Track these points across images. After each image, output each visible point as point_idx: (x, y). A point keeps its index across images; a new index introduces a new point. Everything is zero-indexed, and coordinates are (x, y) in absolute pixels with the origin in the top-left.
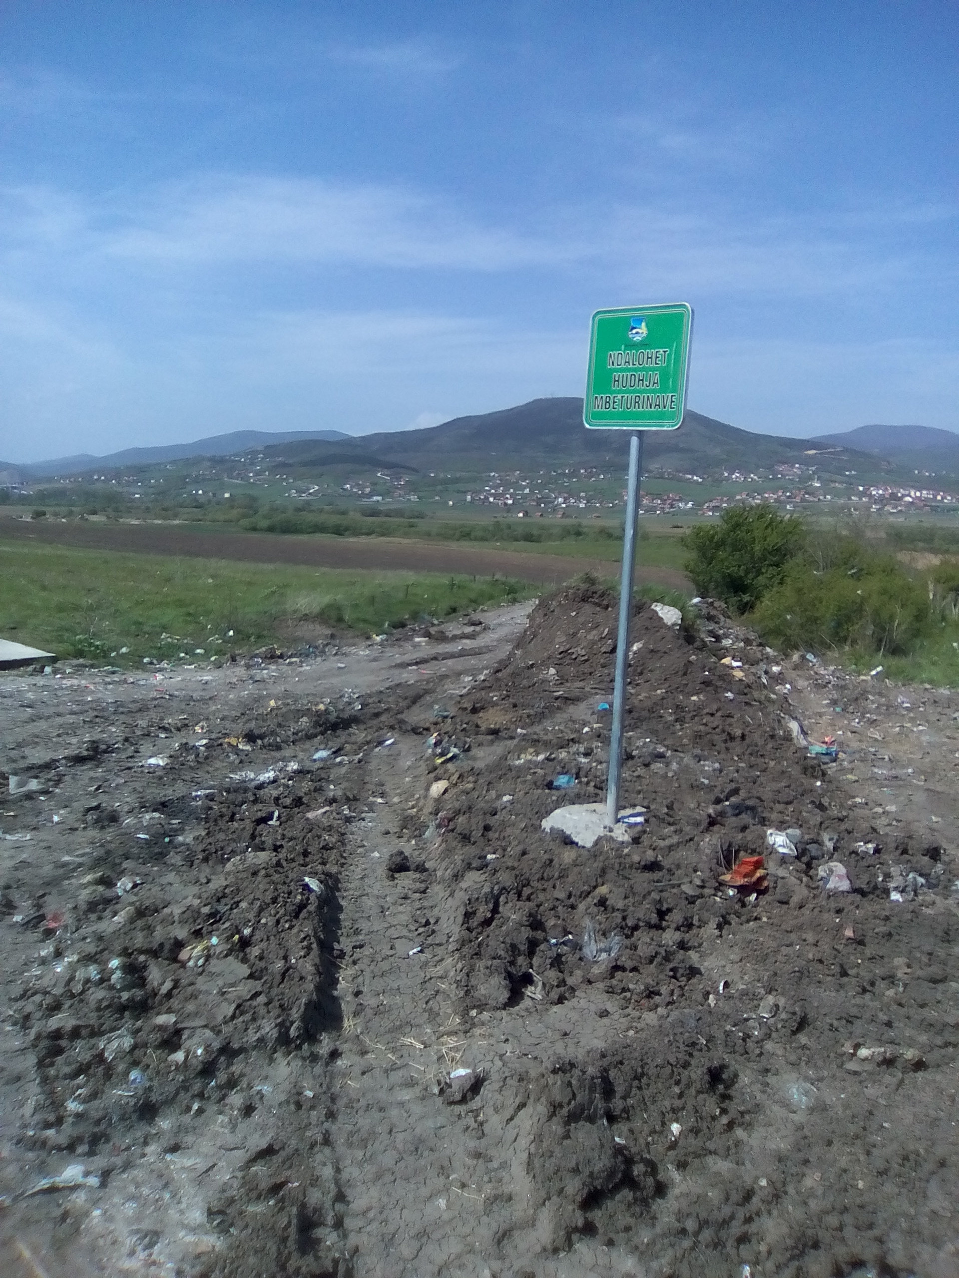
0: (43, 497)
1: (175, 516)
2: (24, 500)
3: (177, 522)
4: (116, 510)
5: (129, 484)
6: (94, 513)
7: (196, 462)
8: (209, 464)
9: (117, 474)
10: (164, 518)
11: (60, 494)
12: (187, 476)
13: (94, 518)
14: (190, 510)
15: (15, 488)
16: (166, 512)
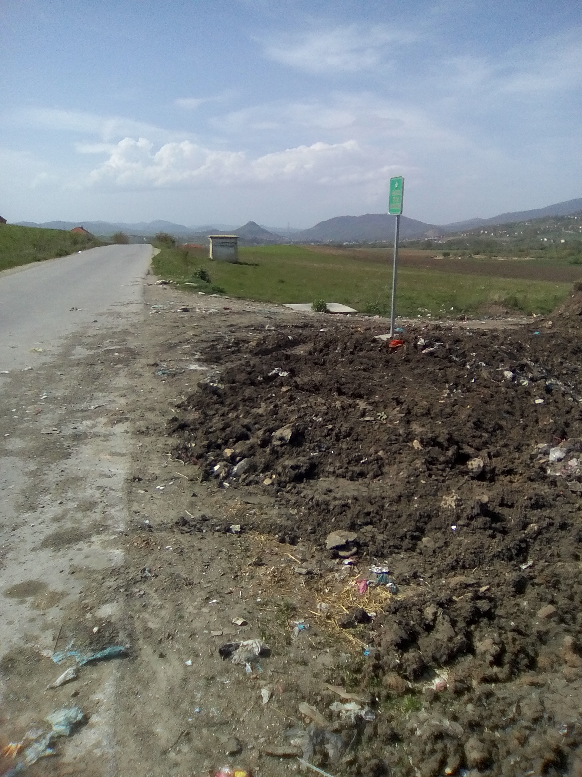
0: (450, 245)
1: (527, 255)
2: (440, 247)
3: (527, 259)
4: (491, 252)
5: (501, 235)
6: (478, 253)
7: (544, 220)
8: (552, 221)
9: (495, 229)
10: (520, 256)
11: (459, 243)
12: (539, 229)
13: (477, 257)
14: (537, 251)
15: (435, 240)
16: (521, 252)
